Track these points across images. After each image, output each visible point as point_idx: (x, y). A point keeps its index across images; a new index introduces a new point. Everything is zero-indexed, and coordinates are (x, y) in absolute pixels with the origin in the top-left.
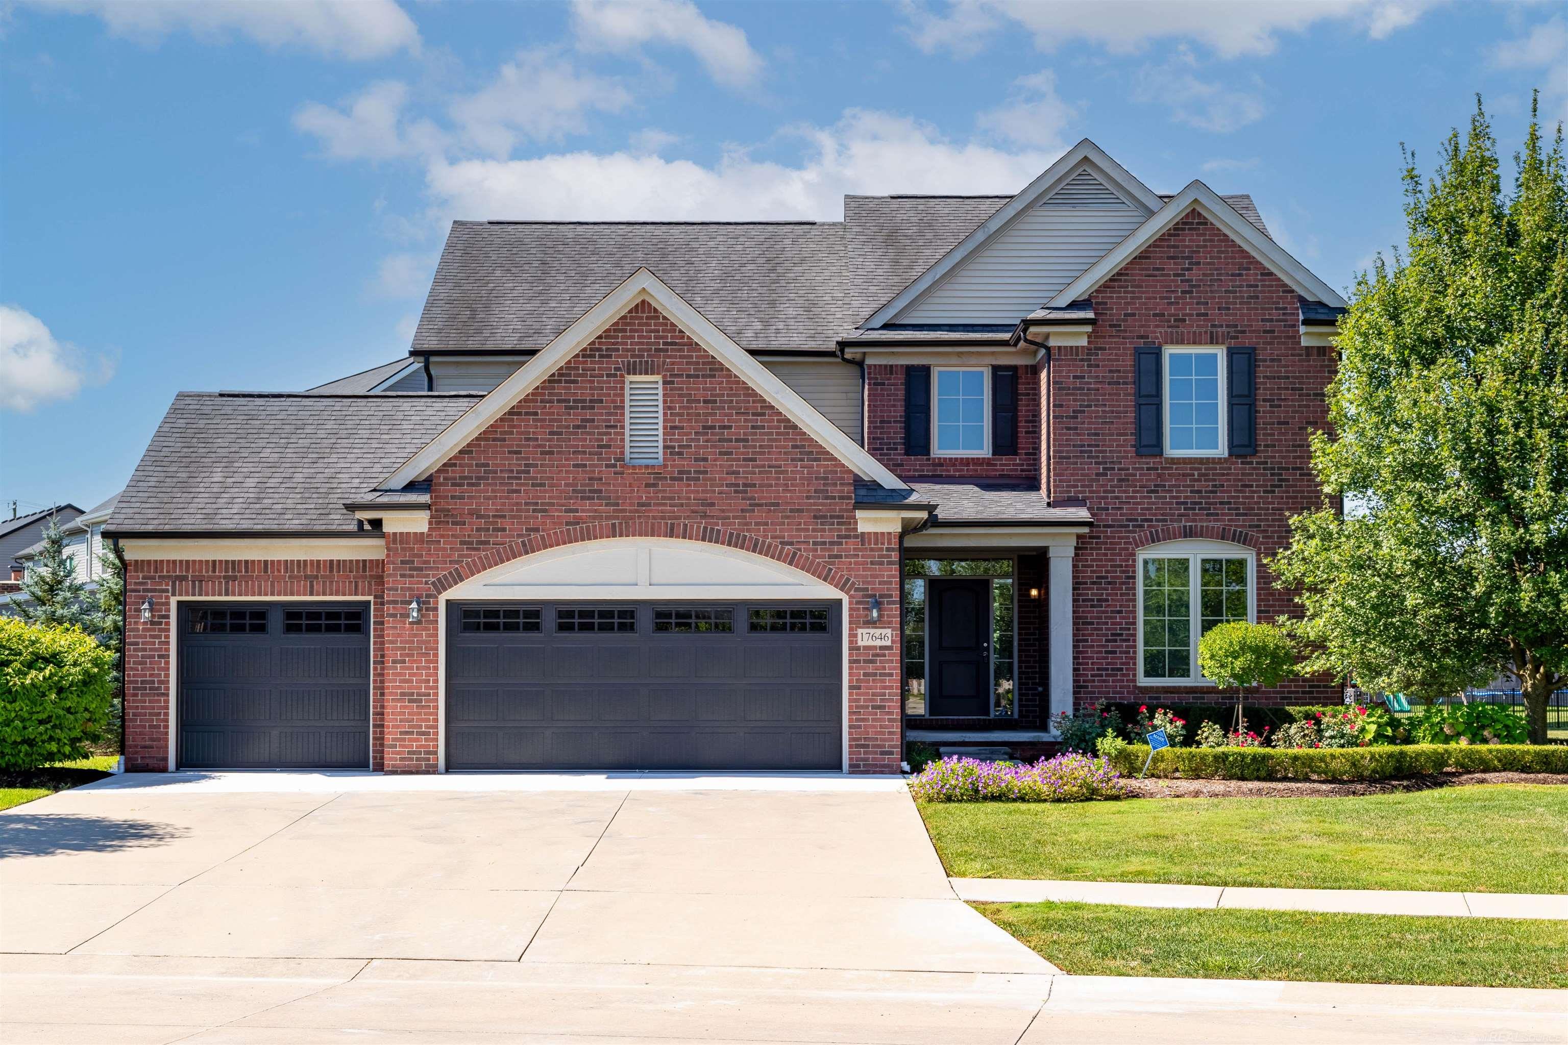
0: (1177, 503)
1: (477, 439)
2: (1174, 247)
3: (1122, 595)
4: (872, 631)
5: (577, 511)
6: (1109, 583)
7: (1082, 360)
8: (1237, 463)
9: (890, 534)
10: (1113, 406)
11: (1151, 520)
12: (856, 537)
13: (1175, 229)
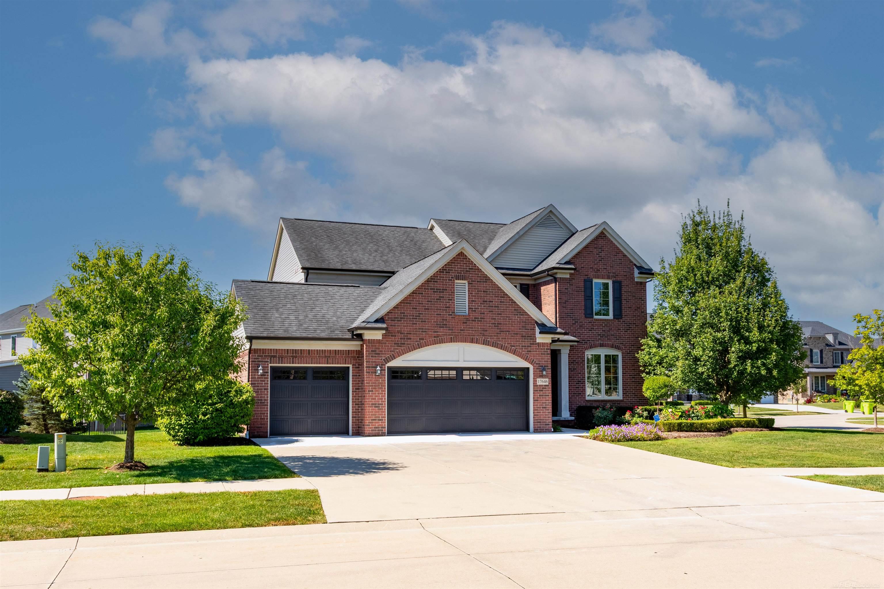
0: (598, 335)
1: (400, 303)
2: (596, 244)
3: (581, 367)
4: (542, 379)
5: (438, 332)
6: (577, 363)
7: (567, 283)
8: (616, 321)
9: (547, 343)
10: (578, 300)
11: (590, 341)
12: (536, 344)
13: (596, 238)
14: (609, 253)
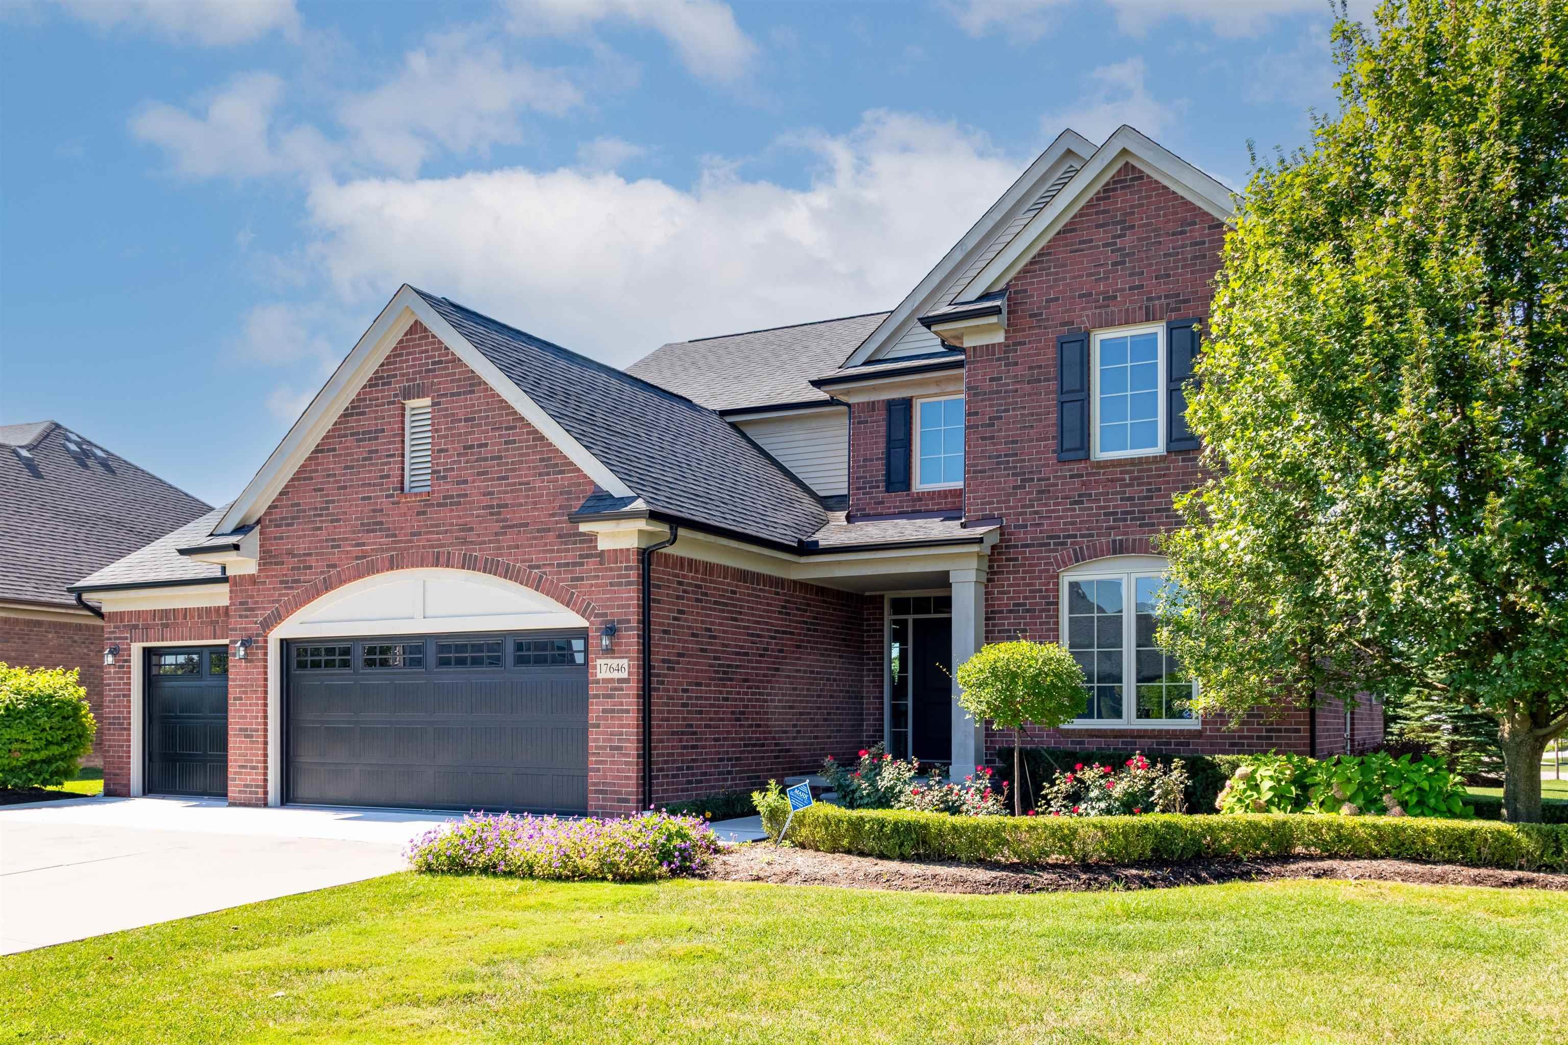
2: (1104, 212)
4: (610, 661)
5: (363, 544)
6: (1028, 611)
7: (999, 359)
8: (1176, 461)
9: (628, 550)
10: (1034, 408)
12: (596, 555)
13: (1105, 191)
14: (1153, 231)
